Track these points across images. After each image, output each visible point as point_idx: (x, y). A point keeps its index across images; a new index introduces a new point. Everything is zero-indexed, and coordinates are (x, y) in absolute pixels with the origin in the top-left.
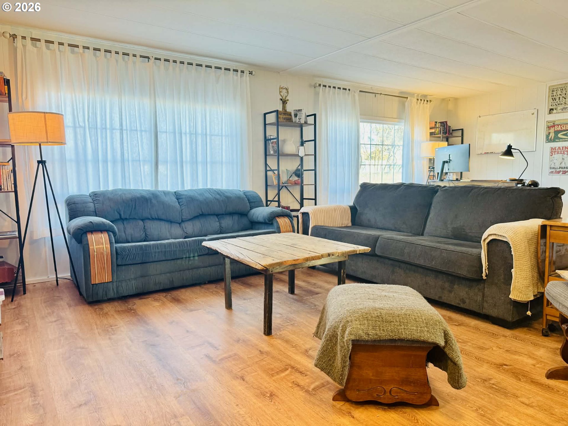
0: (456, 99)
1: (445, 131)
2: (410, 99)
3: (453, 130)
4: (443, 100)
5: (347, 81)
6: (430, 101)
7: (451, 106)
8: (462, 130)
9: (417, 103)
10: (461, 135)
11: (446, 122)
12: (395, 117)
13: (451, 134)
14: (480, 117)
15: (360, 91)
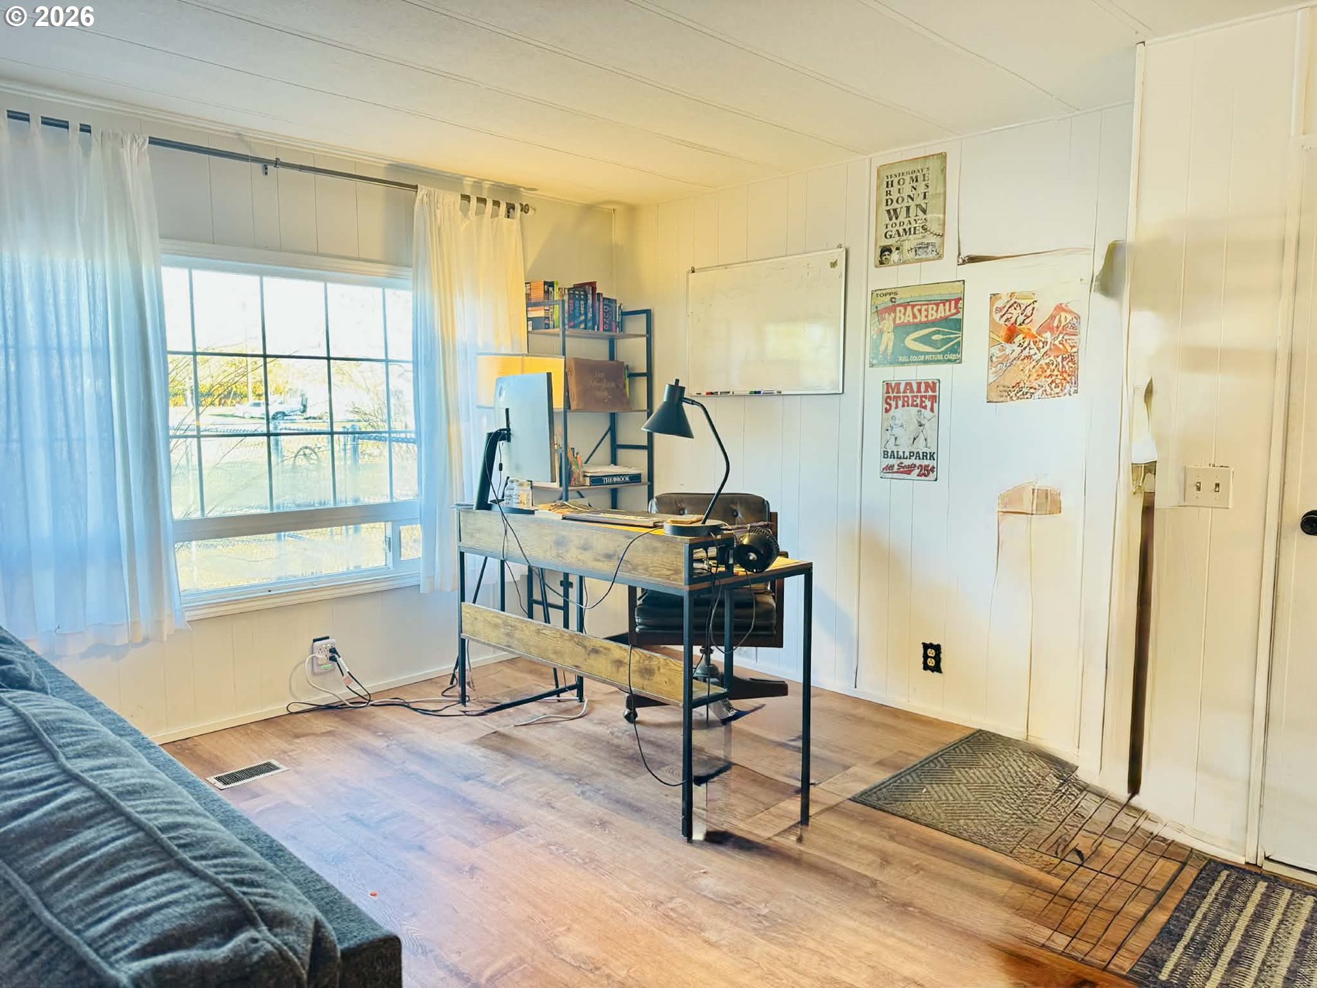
0: (632, 210)
1: (590, 315)
2: (428, 195)
3: (624, 314)
4: (590, 209)
5: (92, 97)
6: (525, 209)
7: (618, 234)
8: (648, 312)
9: (465, 211)
10: (644, 332)
11: (593, 285)
12: (377, 258)
13: (621, 326)
14: (693, 272)
15: (153, 141)
